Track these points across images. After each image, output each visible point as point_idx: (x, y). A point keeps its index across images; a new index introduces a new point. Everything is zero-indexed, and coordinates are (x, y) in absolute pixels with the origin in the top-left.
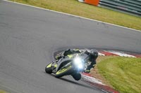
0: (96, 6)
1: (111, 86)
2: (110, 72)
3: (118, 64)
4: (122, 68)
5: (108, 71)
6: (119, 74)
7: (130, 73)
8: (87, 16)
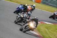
0: (40, 3)
1: (41, 36)
6: (45, 31)
7: (50, 31)
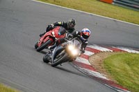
0: (109, 3)
1: (115, 81)
2: (116, 67)
3: (125, 60)
4: (128, 64)
5: (114, 66)
6: (125, 70)
7: (136, 68)
8: (99, 13)
